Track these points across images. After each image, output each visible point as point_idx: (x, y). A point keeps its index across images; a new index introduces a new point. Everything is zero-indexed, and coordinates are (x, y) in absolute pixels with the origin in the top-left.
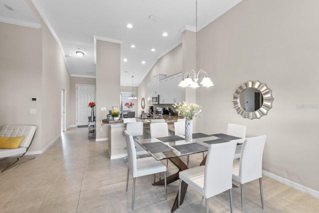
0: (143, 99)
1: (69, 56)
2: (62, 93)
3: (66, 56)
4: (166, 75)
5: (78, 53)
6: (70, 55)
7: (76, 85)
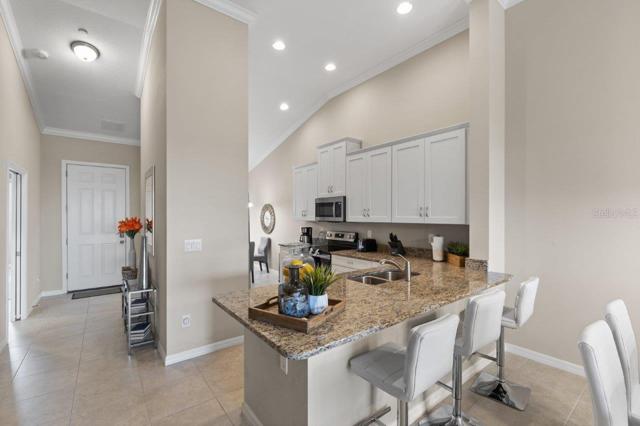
0: (268, 207)
1: (38, 56)
2: (11, 186)
3: (25, 53)
4: (361, 143)
5: (78, 48)
6: (45, 53)
7: (64, 162)
